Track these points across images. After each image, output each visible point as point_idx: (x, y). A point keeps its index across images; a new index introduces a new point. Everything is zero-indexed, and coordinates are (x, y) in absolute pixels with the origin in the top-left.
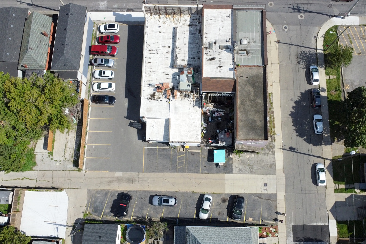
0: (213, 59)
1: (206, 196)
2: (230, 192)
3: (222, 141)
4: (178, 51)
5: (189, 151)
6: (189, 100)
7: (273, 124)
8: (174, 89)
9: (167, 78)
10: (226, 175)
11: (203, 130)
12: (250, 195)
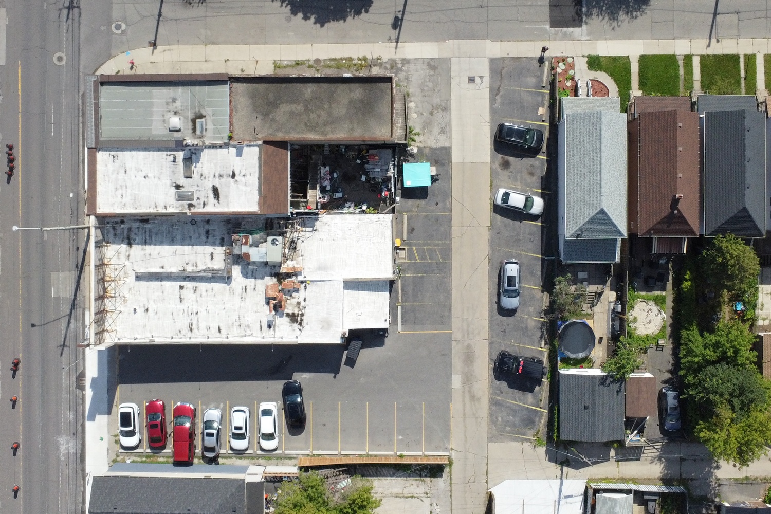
0: (216, 192)
1: (499, 201)
2: (489, 153)
3: (387, 170)
4: (192, 268)
5: (405, 239)
6: (303, 241)
7: (344, 61)
8: (277, 273)
9: (253, 289)
10: (453, 161)
11: (361, 210)
12: (493, 111)
